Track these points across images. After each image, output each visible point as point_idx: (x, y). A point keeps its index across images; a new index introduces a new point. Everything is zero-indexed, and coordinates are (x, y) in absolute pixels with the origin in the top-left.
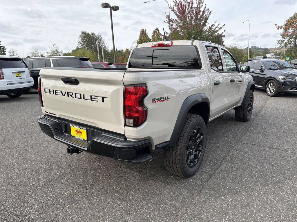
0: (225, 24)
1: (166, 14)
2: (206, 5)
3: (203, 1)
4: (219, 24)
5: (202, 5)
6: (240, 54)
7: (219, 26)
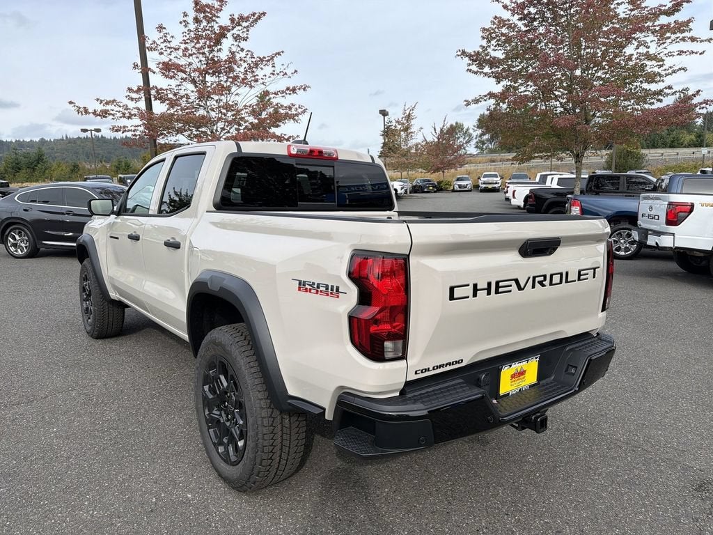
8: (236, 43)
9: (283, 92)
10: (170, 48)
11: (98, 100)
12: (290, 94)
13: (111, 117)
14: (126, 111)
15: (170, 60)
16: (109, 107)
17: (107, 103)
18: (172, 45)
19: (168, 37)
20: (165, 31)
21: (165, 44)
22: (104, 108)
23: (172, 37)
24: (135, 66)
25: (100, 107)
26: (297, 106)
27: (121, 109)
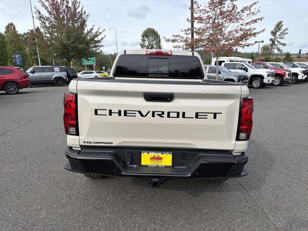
0: (104, 30)
1: (36, 8)
2: (83, 6)
3: (80, 2)
4: (99, 29)
5: (79, 6)
6: (107, 60)
7: (99, 31)
8: (231, 3)
9: (250, 22)
10: (200, 10)
11: (173, 35)
12: (253, 23)
13: (177, 42)
14: (182, 39)
15: (200, 15)
16: (176, 38)
17: (176, 36)
18: (201, 9)
19: (199, 5)
20: (197, 4)
21: (198, 9)
22: (175, 39)
23: (201, 5)
24: (188, 20)
25: (173, 38)
26: (253, 29)
27: (180, 38)
